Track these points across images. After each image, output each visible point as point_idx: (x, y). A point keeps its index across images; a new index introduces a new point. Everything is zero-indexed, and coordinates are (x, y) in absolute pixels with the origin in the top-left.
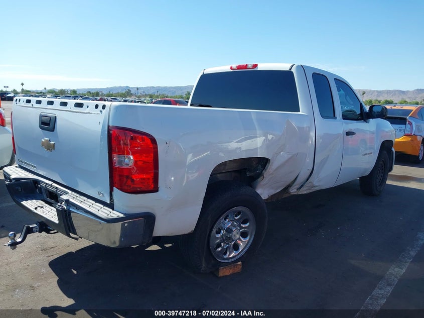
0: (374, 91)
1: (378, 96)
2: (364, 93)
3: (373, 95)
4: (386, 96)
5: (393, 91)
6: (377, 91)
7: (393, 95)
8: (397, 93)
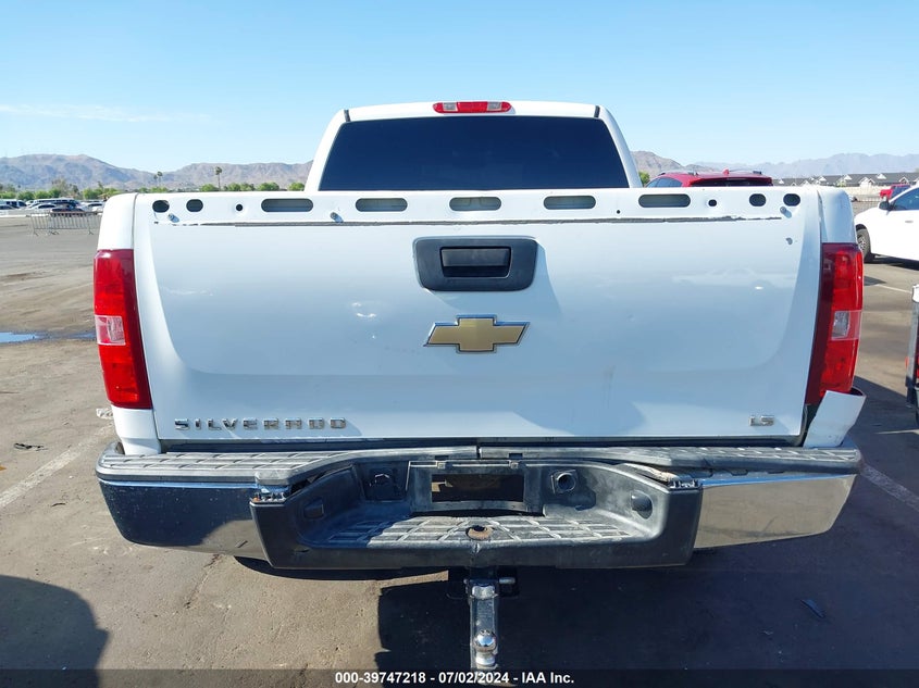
0: (235, 166)
1: (244, 176)
2: (219, 171)
3: (234, 174)
4: (258, 175)
5: (271, 165)
6: (241, 166)
7: (271, 175)
8: (278, 168)
